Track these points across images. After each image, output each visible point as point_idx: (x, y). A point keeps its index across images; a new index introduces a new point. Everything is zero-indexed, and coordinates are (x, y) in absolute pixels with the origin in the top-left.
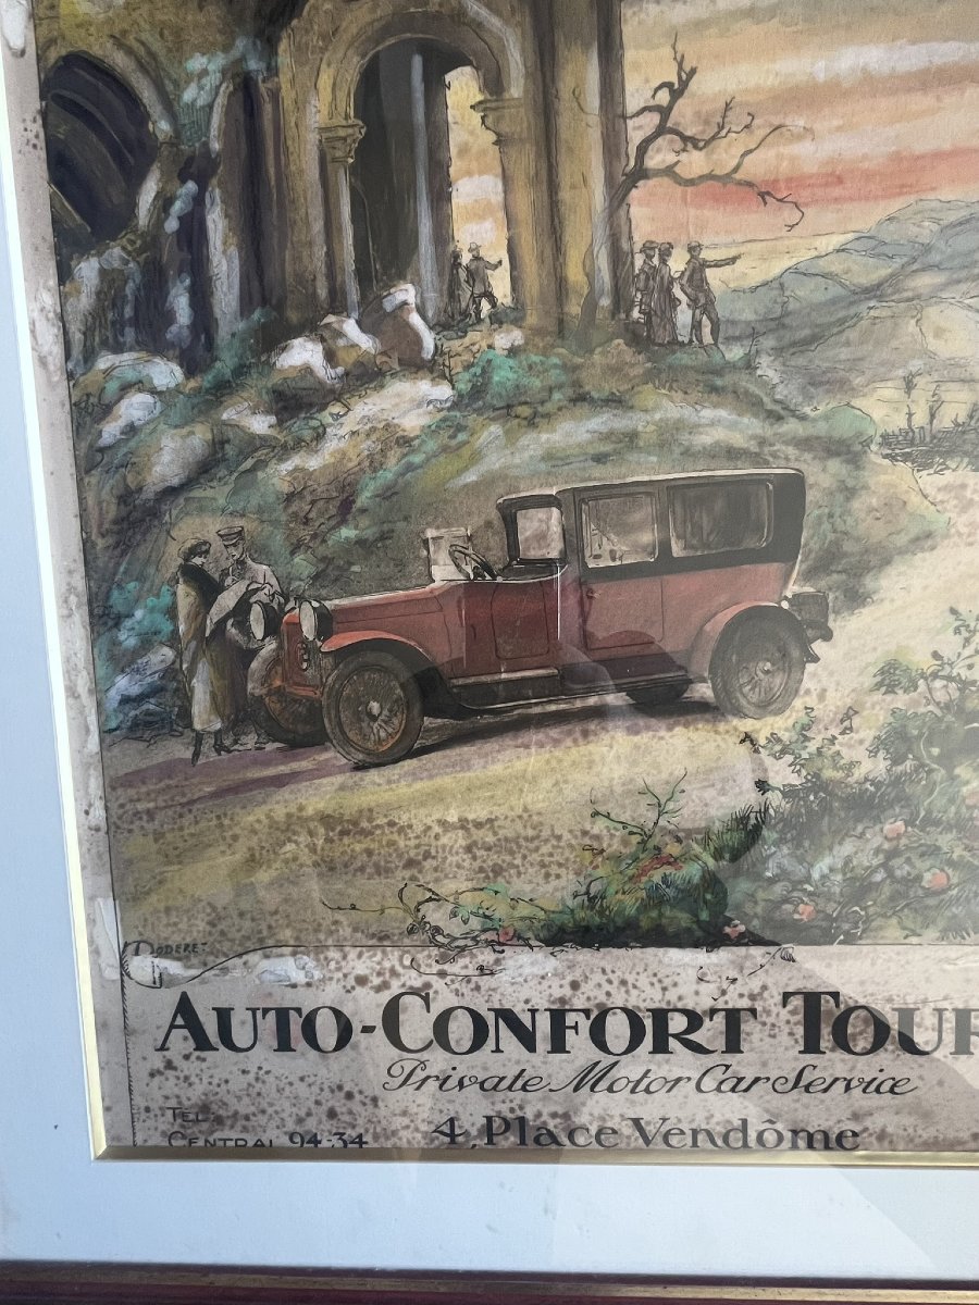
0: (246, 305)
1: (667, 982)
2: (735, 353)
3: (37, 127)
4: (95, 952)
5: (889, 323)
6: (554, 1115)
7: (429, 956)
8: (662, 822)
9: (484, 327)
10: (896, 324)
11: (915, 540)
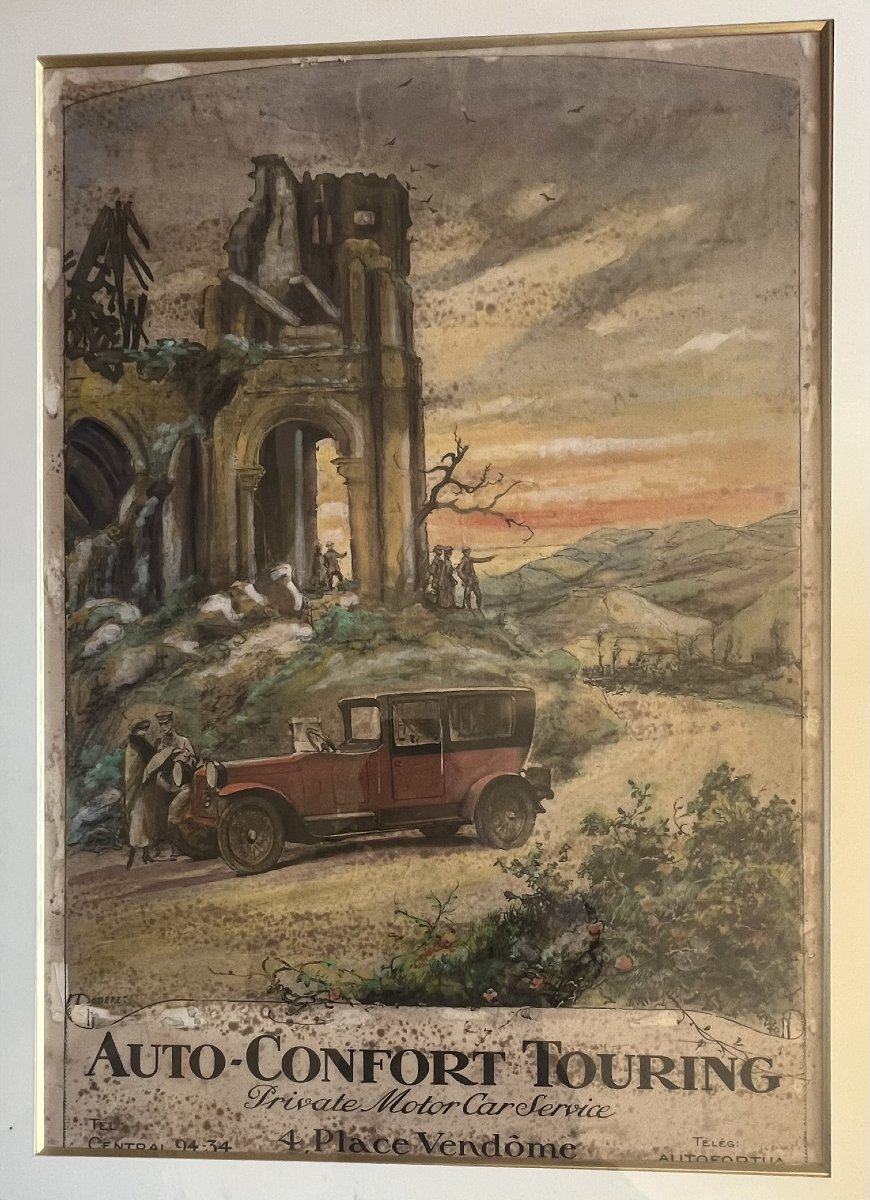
0: (184, 572)
1: (444, 1032)
2: (491, 615)
3: (61, 460)
4: (48, 1001)
5: (586, 600)
6: (364, 1129)
7: (281, 1010)
8: (442, 919)
9: (334, 592)
10: (591, 601)
11: (606, 736)
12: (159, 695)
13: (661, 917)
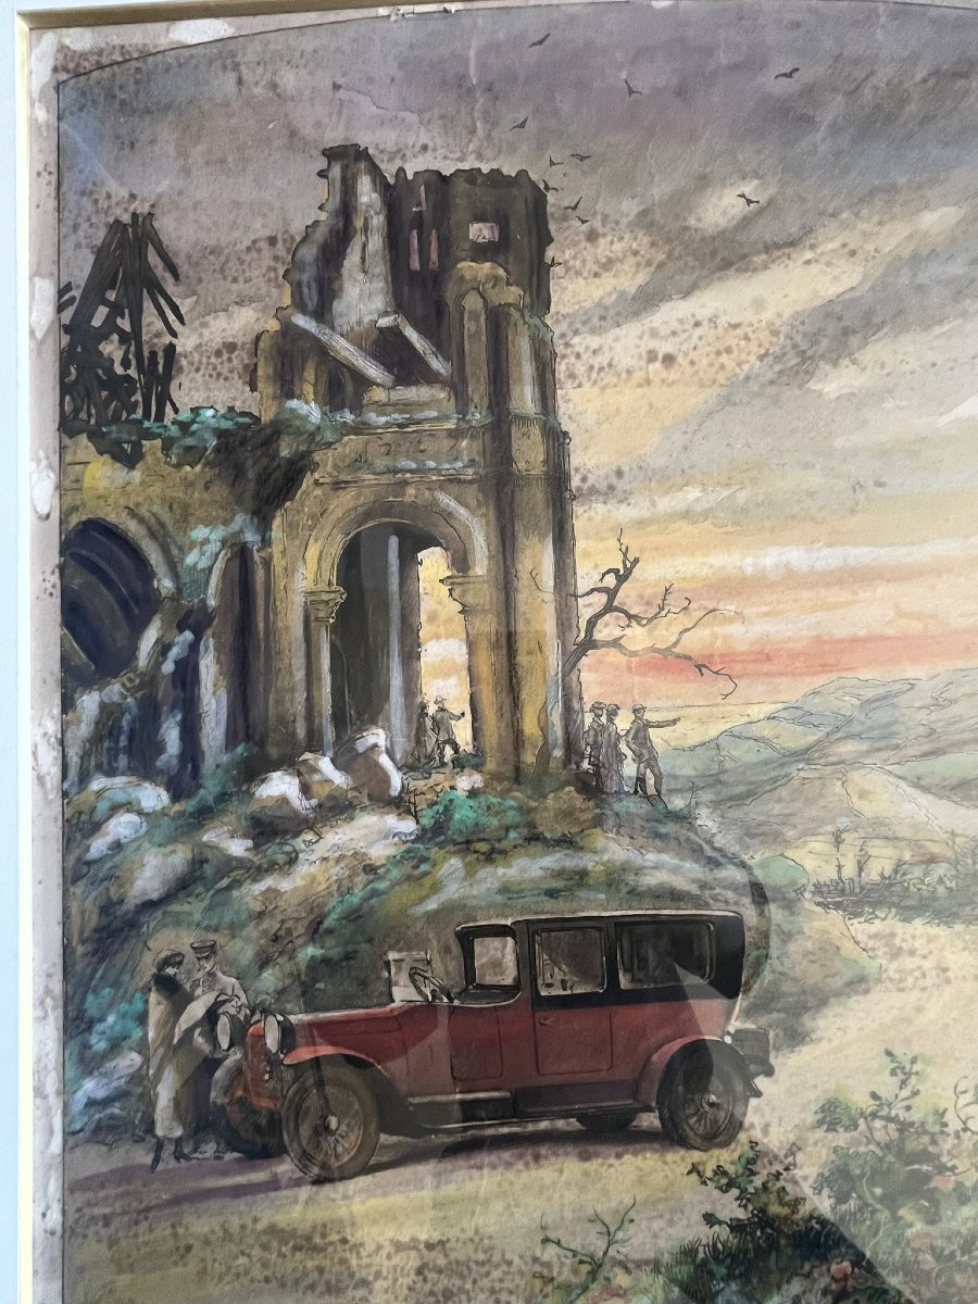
0: (231, 739)
2: (677, 803)
3: (55, 578)
5: (817, 783)
8: (612, 1252)
9: (446, 771)
10: (824, 785)
11: (850, 984)
12: (197, 917)
13: (938, 1255)
